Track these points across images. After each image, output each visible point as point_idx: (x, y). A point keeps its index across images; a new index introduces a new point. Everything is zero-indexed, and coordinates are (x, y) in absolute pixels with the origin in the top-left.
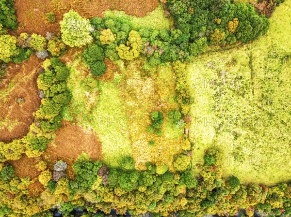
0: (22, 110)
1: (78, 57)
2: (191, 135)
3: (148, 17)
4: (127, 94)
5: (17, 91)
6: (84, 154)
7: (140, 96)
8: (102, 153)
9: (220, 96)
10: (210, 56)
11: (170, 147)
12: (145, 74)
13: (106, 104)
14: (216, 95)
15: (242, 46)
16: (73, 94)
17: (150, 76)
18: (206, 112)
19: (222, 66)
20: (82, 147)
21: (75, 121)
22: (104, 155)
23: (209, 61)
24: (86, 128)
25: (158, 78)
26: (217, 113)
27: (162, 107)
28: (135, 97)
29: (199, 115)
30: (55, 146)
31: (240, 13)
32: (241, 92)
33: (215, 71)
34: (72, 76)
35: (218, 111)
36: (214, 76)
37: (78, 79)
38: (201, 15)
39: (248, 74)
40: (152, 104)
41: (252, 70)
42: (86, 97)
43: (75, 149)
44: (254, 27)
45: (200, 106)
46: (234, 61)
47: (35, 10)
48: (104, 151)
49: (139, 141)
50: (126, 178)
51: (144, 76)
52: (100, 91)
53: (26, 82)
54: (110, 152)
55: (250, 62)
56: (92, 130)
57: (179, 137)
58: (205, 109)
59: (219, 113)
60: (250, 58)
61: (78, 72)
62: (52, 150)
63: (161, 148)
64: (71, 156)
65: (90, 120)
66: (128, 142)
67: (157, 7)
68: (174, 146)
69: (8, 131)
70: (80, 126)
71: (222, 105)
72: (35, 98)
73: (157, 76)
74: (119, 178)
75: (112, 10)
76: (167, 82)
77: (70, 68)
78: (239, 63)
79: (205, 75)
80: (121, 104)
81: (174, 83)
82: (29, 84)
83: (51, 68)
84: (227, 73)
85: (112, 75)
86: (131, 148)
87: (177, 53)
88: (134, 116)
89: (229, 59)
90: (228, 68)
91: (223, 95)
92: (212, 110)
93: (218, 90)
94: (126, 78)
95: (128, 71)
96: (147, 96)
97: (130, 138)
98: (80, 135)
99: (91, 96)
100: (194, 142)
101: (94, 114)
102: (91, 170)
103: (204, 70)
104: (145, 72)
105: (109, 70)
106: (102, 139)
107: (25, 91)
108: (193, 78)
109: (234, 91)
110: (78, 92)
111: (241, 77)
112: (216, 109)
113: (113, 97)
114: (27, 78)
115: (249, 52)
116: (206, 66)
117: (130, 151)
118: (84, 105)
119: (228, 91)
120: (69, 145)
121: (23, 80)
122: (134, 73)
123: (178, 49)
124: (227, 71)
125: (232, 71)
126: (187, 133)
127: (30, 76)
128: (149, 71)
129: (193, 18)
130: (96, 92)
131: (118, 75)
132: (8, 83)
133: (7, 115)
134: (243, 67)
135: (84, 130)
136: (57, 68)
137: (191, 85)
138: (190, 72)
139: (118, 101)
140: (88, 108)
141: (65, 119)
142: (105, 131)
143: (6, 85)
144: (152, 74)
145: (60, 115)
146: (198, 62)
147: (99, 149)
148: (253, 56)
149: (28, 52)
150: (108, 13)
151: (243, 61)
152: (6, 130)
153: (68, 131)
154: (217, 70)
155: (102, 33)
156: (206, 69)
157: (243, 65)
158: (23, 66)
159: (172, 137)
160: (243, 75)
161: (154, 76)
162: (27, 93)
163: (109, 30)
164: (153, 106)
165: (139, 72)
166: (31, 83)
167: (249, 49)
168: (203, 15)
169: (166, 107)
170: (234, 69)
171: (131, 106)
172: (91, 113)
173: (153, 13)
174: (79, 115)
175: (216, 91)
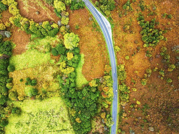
0: (34, 13)
1: (61, 41)
2: (27, 100)
3: (82, 76)
4: (45, 67)
5: (42, 10)
6: (15, 46)
7: (44, 74)
8: (16, 55)
9: (47, 115)
10: (66, 109)
11: (21, 90)
12: (55, 76)
13: (40, 56)
14: (47, 113)
15: (72, 125)
16: (44, 39)
17: (54, 78)
18: (38, 107)
19: (61, 115)
20: (19, 45)
21: (31, 41)
22: (15, 56)
23: (63, 108)
24: (28, 46)
25: (53, 82)
26: (38, 113)
27: (39, 85)
28: (43, 71)
29: (37, 104)
30: (19, 30)
31: (84, 123)
32: (49, 125)
33: (59, 111)
34: (52, 38)
35: (40, 114)
36: (56, 111)
37: (51, 41)
38: (82, 103)
39: (59, 128)
40: (41, 80)
41: (61, 131)
42: (42, 46)
43: (17, 41)
44: (77, 131)
45: (41, 104)
46: (64, 121)
47: (80, 19)
48: (17, 56)
49: (23, 74)
50: (3, 68)
51: (54, 75)
52: (46, 53)
53: (47, 15)
54: (17, 59)
55: (64, 130)
56: (27, 49)
57: (25, 94)
58: (40, 107)
59: (39, 115)
60: (67, 130)
61: (54, 41)
62: (16, 29)
63: (20, 85)
64: (14, 39)
65: (31, 48)
66: (22, 68)
67: (88, 81)
68: (21, 92)
69: (23, 7)
70: (29, 43)
71: (42, 116)
72: (40, 20)
73: (54, 82)
74: (3, 65)
75: (85, 57)
76: (52, 87)
77: (56, 37)
78: (64, 124)
79: (57, 106)
80: (40, 63)
81: (52, 91)
82: (46, 16)
83: (53, 28)
84: (58, 118)
85: (54, 59)
86: (19, 70)
87: (63, 92)
88: (35, 71)
89: (65, 119)
90: (60, 118)
91: (47, 116)
92: (40, 111)
93: (50, 113)
94: (52, 66)
95: (56, 67)
96: (44, 77)
97: (24, 69)
98: (24, 43)
99: (43, 48)
100: (24, 102)
101: (34, 50)
102: (5, 51)
103: (59, 106)
104: (56, 75)
105: (56, 57)
106: (23, 55)
107: (43, 15)
108: (54, 100)
109: (50, 122)
110: (44, 42)
111: (56, 125)
112: (40, 113)
113: (43, 60)
114: (49, 15)
115: (69, 129)
116: (61, 106)
117: (18, 69)
118: (39, 45)
119: (50, 118)
120: (19, 38)
121: (48, 14)
122: (55, 70)
123: (65, 92)
124: (59, 118)
125: (59, 120)
126: (28, 98)
127: (50, 17)
128: (56, 78)
129: (81, 100)
130: (45, 51)
131: (54, 62)
132: (46, 6)
133: (30, 6)
134: (62, 126)
135: (27, 46)
136: (52, 32)
137: (51, 99)
138: (57, 99)
139: (41, 62)
140: (37, 47)
141: (32, 35)
142: (27, 56)
143: (45, 5)
144: (55, 79)
145: (33, 33)
146: (62, 102)
147: (18, 53)
148: (67, 131)
149: (60, 16)
150: (83, 55)
151: (65, 126)
152: (24, 6)
153: (26, 37)
154: (59, 112)
155: (71, 53)
156: (59, 107)
157: (63, 126)
158: (54, 14)
159: (26, 91)
160: (58, 126)
161: (54, 81)
162: (42, 16)
163: (73, 57)
164: (40, 80)
165: (56, 72)
166: (47, 18)
167: (71, 129)
168: (82, 104)
169: (39, 87)
170: (60, 121)
171: (39, 69)
172: (35, 48)
173: (85, 79)
174: (33, 42)
175: (49, 112)
